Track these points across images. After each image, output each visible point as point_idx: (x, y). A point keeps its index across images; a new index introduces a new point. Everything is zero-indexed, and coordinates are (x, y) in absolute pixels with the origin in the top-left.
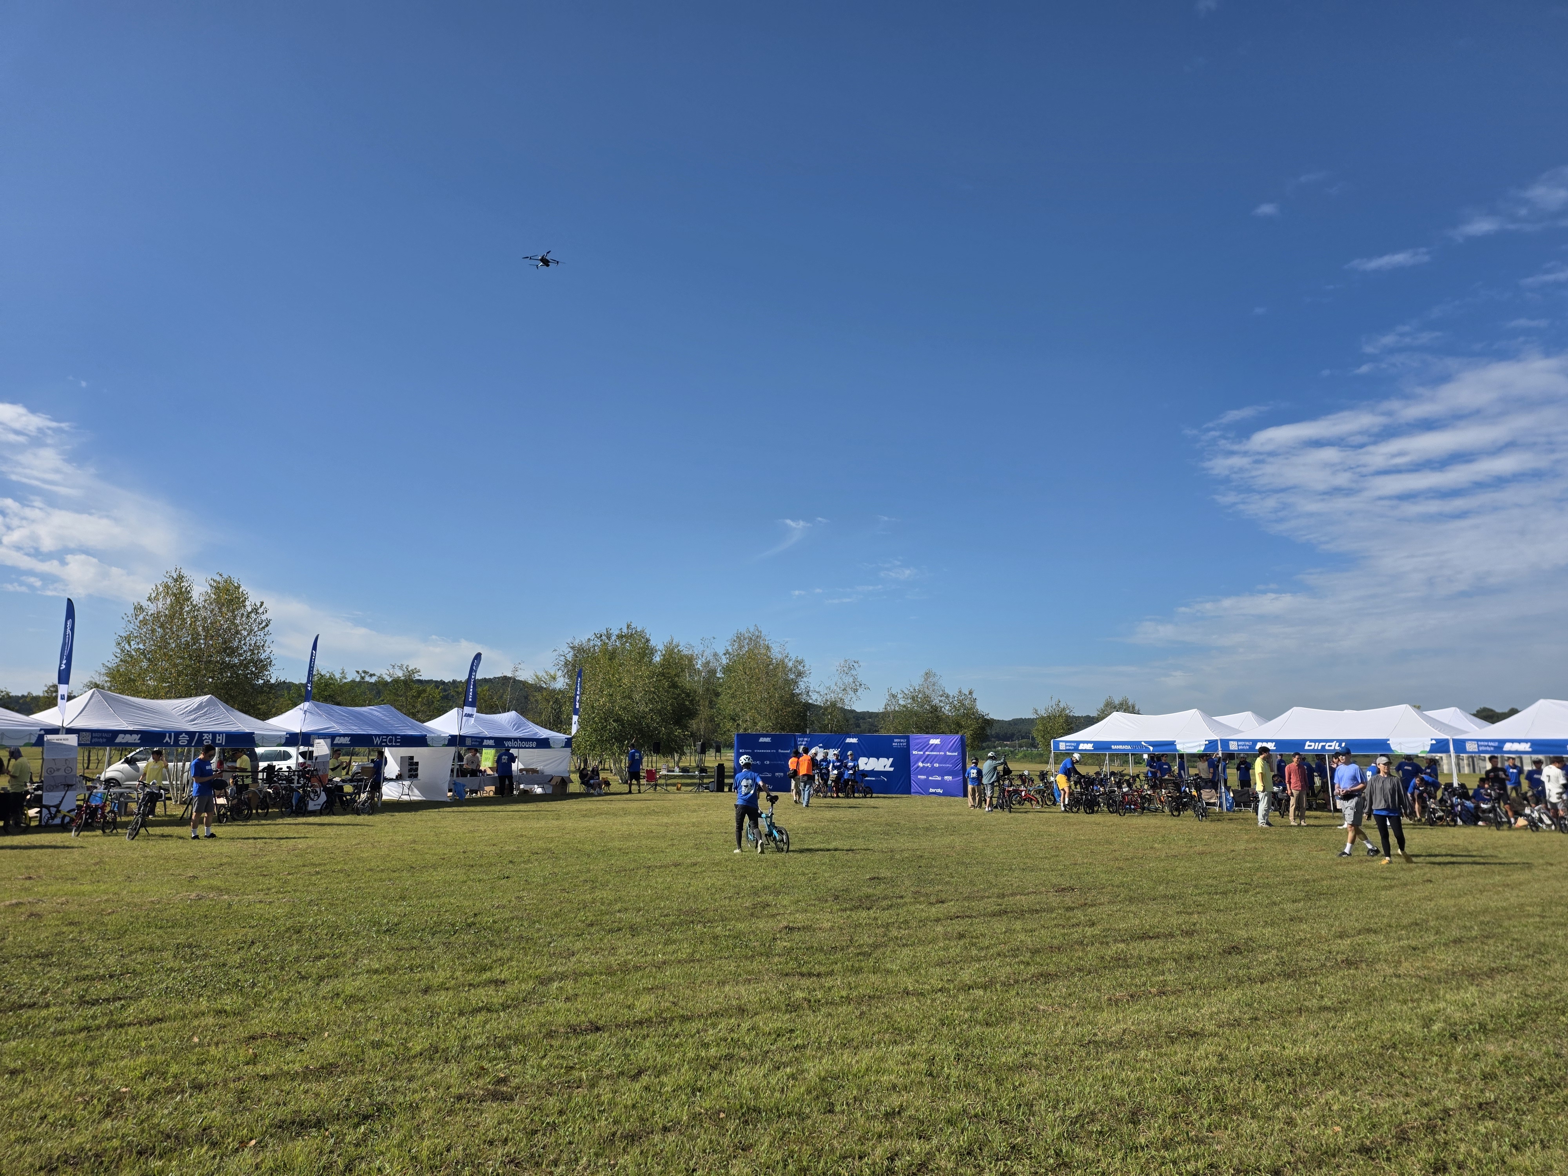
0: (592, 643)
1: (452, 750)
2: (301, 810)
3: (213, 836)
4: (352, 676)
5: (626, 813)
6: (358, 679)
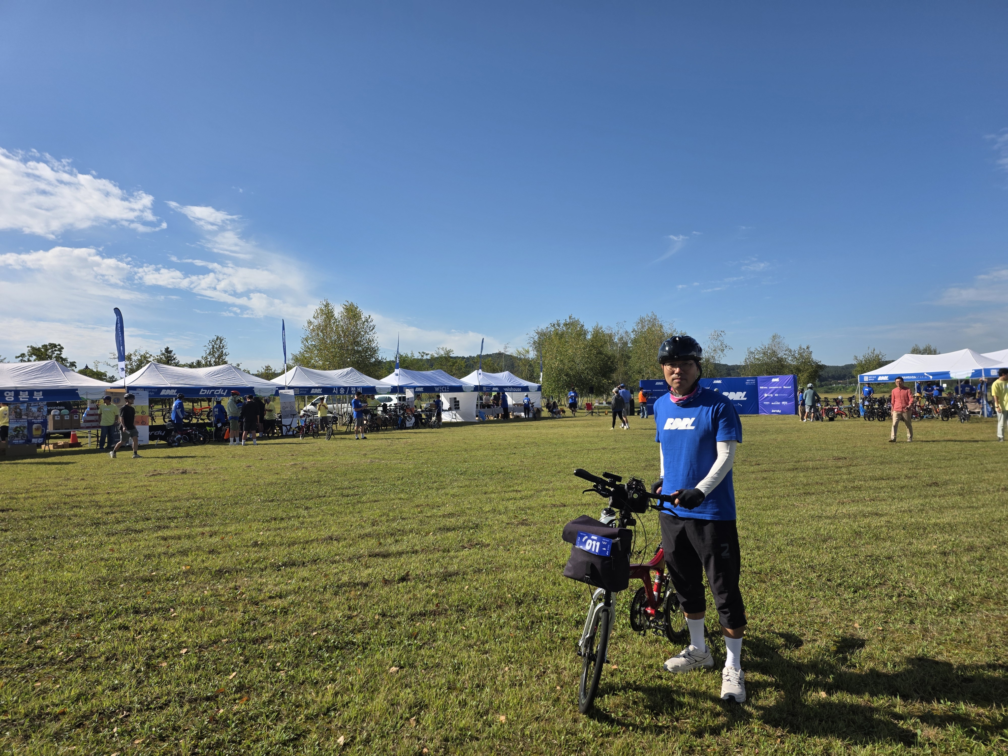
0: (549, 330)
1: (476, 393)
2: (402, 426)
3: (365, 438)
4: (417, 356)
5: (575, 426)
6: (420, 357)
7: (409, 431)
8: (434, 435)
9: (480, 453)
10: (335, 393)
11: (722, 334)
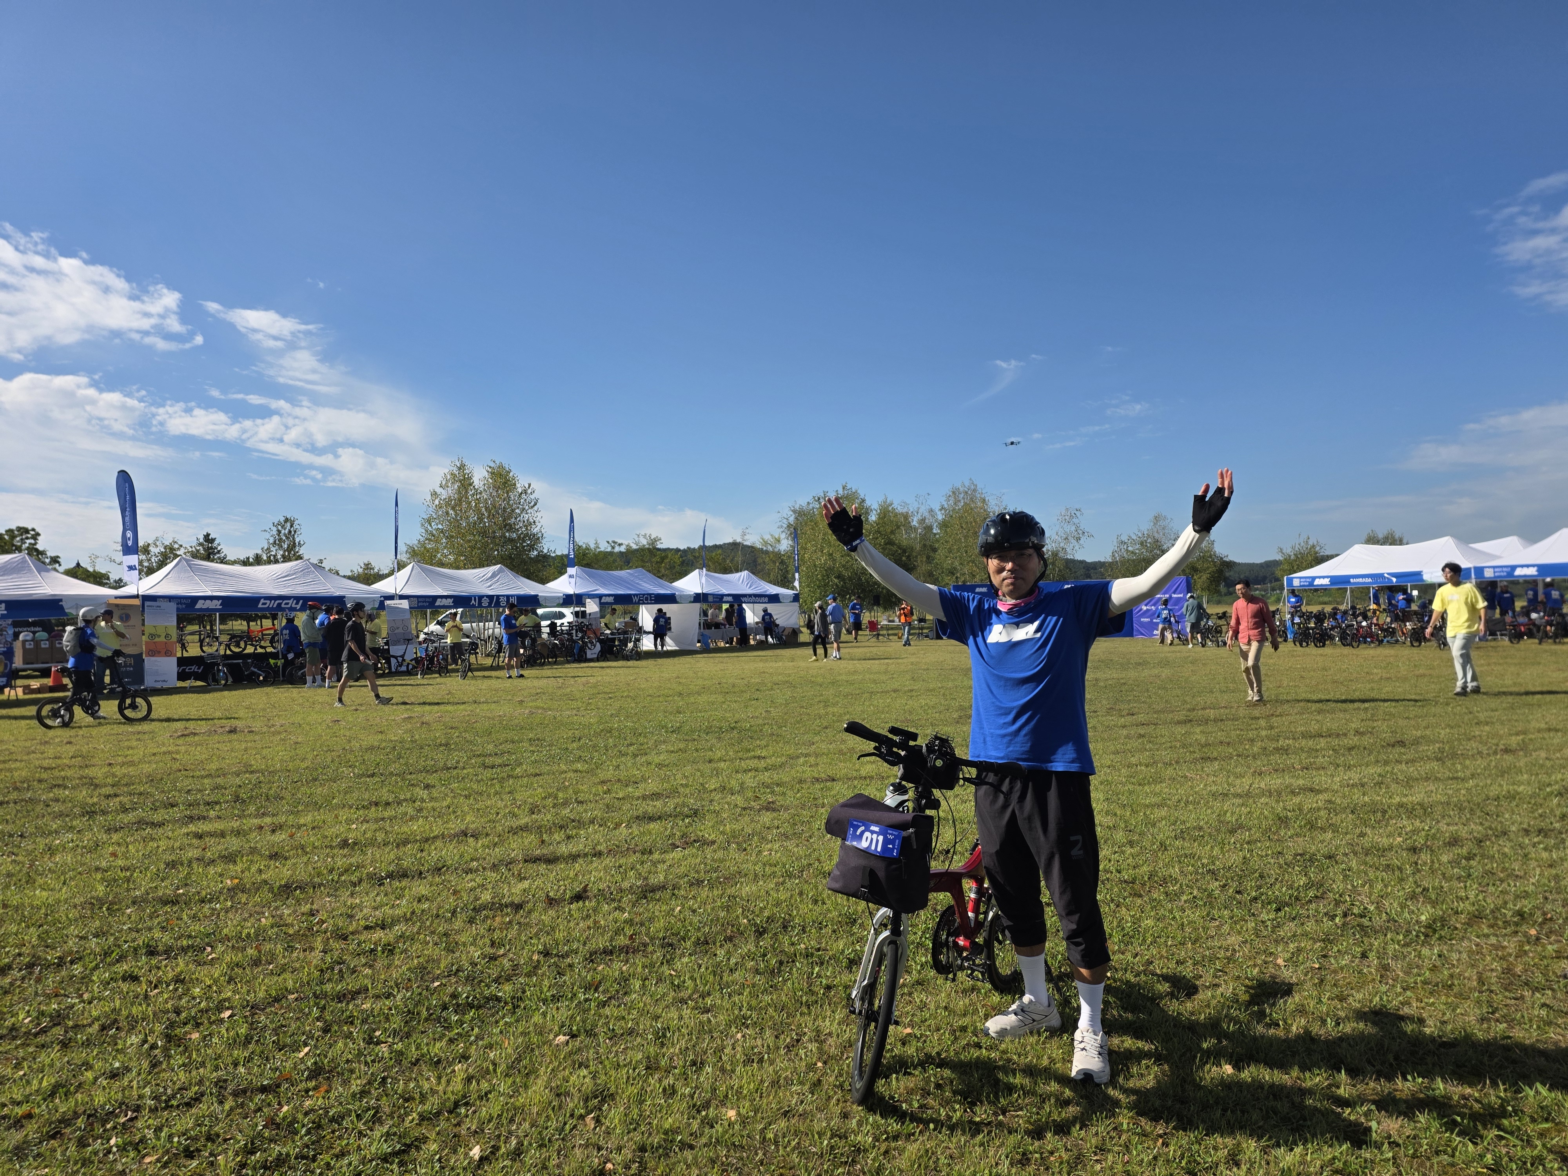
0: (811, 506)
1: (698, 606)
2: (580, 657)
3: (522, 676)
4: (604, 547)
6: (609, 549)
7: (592, 664)
8: (631, 671)
9: (702, 699)
10: (474, 606)
11: (1078, 513)
